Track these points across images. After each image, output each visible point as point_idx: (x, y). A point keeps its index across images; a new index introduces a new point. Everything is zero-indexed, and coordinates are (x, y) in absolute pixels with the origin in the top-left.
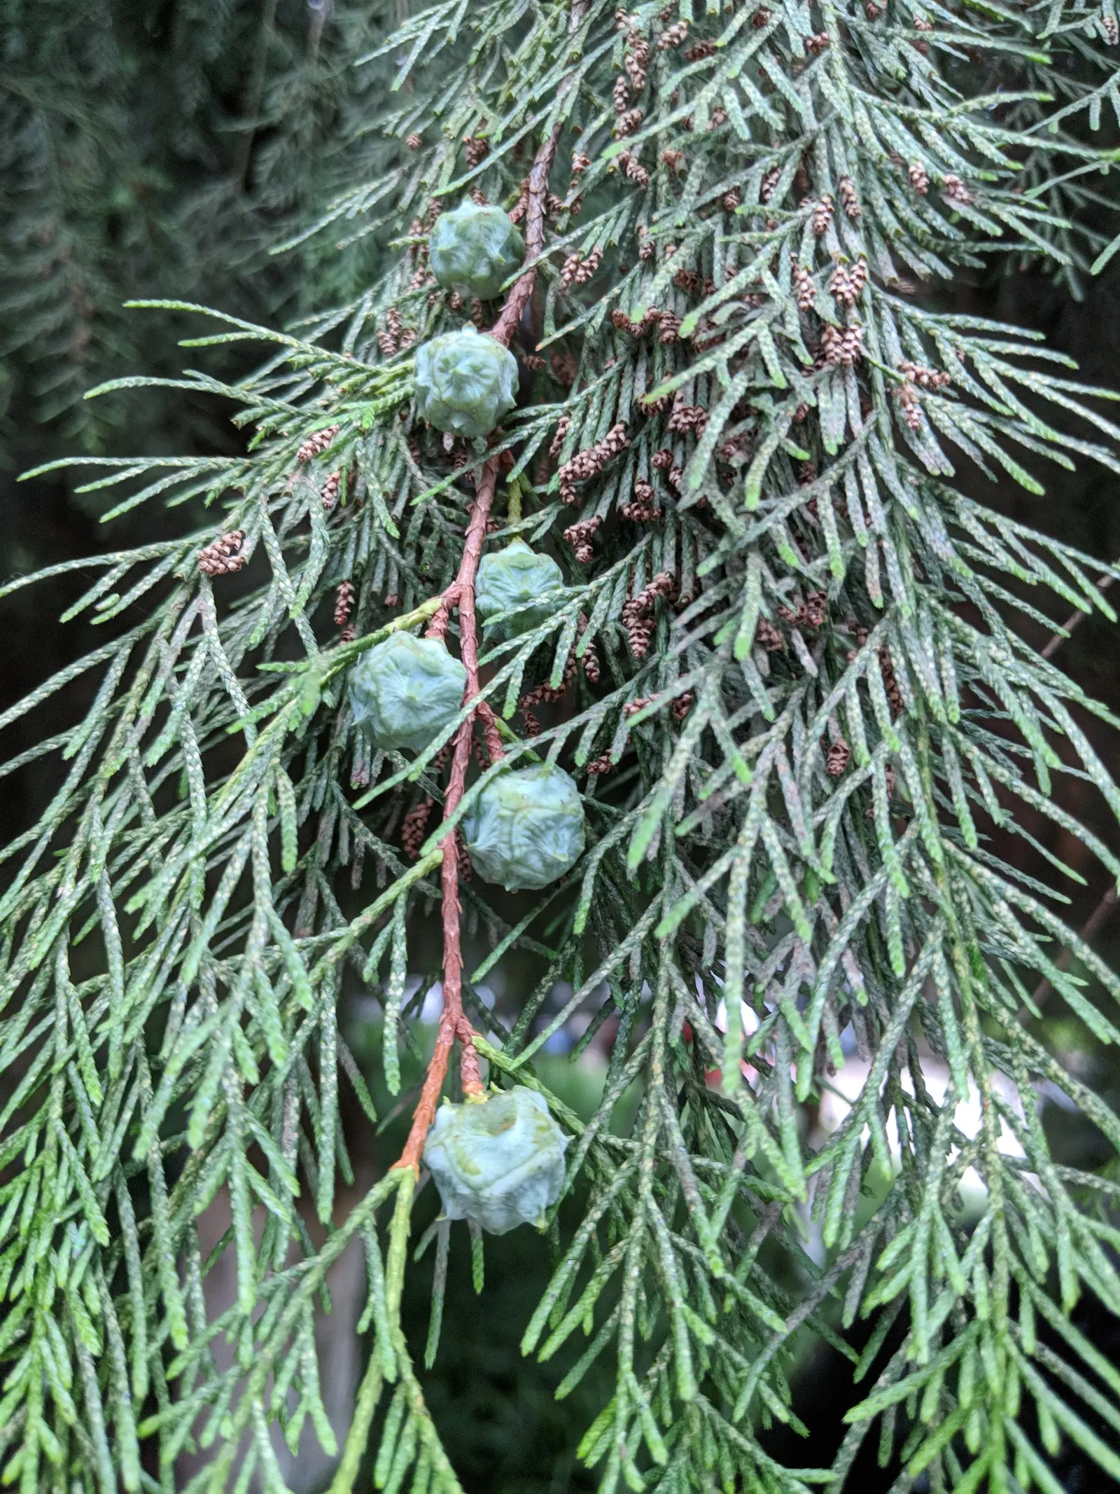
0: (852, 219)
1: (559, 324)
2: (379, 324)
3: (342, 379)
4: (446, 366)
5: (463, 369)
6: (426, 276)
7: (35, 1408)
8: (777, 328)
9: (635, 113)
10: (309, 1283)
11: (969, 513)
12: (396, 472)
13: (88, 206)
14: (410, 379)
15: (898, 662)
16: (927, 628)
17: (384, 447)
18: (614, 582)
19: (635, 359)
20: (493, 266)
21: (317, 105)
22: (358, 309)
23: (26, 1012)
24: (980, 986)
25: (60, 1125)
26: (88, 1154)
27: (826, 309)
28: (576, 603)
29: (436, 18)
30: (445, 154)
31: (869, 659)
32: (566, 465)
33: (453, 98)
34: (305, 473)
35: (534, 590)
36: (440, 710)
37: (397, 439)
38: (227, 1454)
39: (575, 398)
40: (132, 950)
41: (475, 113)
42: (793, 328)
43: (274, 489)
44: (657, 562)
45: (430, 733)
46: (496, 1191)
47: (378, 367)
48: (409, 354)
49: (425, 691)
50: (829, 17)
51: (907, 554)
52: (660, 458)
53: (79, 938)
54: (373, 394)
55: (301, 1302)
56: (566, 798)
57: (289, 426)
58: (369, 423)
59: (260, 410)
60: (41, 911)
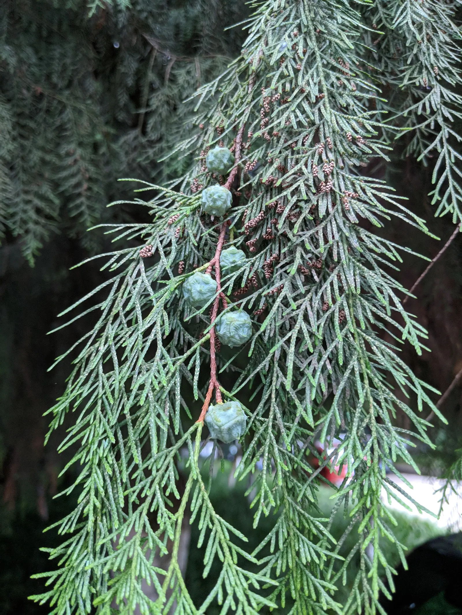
0: (330, 149)
1: (245, 183)
2: (191, 183)
3: (181, 200)
4: (211, 196)
5: (215, 197)
6: (206, 168)
7: (93, 493)
8: (306, 182)
9: (267, 119)
10: (172, 454)
11: (363, 233)
12: (197, 228)
13: (86, 140)
14: (201, 200)
15: (343, 277)
16: (352, 268)
17: (193, 220)
18: (261, 257)
19: (267, 192)
20: (225, 166)
21: (168, 103)
22: (185, 178)
23: (90, 382)
24: (369, 372)
25: (100, 412)
26: (109, 420)
27: (321, 176)
28: (249, 263)
29: (208, 88)
30: (211, 131)
31: (334, 277)
32: (247, 223)
33: (214, 112)
34: (170, 228)
35: (237, 260)
36: (209, 294)
37: (197, 218)
38: (148, 500)
39: (250, 204)
40: (121, 363)
41: (220, 118)
42: (311, 182)
43: (160, 233)
44: (273, 251)
45: (206, 301)
46: (225, 427)
47: (191, 197)
48: (200, 192)
49: (204, 288)
50: (325, 89)
51: (346, 246)
52: (274, 221)
53: (105, 361)
54: (189, 205)
55: (170, 459)
56: (246, 319)
57: (165, 214)
58: (188, 213)
59: (157, 210)
60: (94, 354)
